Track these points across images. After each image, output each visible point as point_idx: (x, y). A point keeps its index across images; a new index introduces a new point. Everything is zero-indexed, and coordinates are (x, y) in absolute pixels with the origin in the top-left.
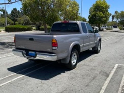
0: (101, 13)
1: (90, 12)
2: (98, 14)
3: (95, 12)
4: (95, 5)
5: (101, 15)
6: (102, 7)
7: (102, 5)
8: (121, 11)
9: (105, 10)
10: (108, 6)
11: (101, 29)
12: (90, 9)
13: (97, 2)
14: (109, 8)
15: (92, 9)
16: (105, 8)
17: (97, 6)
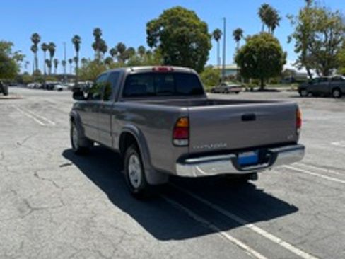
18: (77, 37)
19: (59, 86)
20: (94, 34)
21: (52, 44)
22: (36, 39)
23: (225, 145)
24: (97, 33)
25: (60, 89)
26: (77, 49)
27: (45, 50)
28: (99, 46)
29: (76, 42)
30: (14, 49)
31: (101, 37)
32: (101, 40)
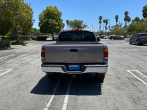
0: (55, 21)
1: (39, 19)
2: (51, 21)
3: (47, 19)
4: (46, 11)
5: (55, 23)
6: (55, 14)
7: (54, 12)
8: (75, 20)
9: (57, 17)
10: (60, 14)
11: (55, 39)
12: (39, 16)
13: (48, 8)
14: (61, 16)
15: (42, 15)
16: (57, 15)
17: (48, 12)
18: (117, 16)
19: (105, 37)
20: (125, 14)
21: (107, 20)
22: (100, 18)
23: (62, 61)
24: (126, 13)
25: (106, 38)
26: (117, 21)
27: (104, 22)
28: (127, 19)
29: (117, 18)
30: (84, 23)
31: (128, 15)
32: (128, 16)
